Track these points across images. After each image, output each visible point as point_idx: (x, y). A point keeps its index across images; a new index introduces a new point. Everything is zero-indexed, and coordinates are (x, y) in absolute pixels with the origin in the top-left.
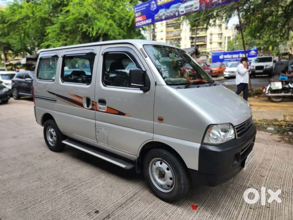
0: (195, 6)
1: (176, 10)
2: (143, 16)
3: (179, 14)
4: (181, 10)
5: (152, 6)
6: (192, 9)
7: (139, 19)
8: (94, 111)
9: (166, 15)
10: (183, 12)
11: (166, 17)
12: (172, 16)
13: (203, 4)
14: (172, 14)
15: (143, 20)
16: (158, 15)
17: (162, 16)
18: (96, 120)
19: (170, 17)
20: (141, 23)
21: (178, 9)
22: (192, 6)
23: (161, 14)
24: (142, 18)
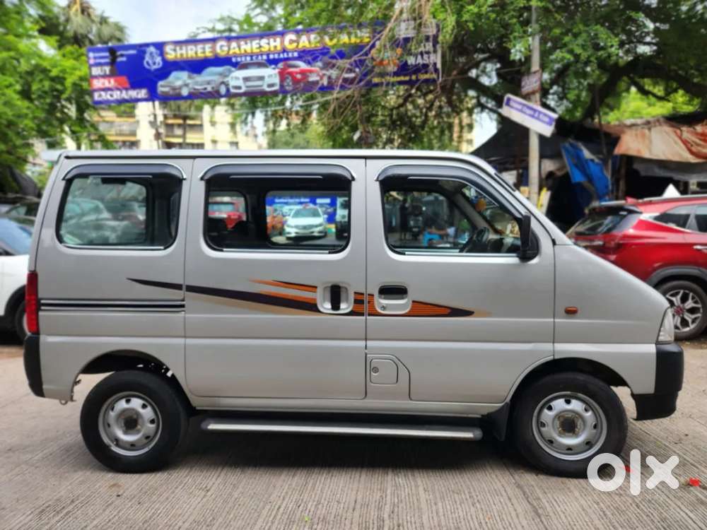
0: (268, 81)
1: (221, 80)
2: (119, 78)
3: (228, 90)
4: (232, 83)
5: (147, 58)
6: (261, 86)
7: (104, 84)
8: (364, 318)
9: (191, 86)
10: (239, 88)
11: (192, 91)
12: (209, 92)
13: (288, 81)
14: (209, 88)
15: (118, 89)
16: (170, 82)
17: (180, 88)
18: (366, 340)
19: (202, 93)
20: (111, 96)
21: (226, 80)
22: (262, 78)
23: (178, 83)
24: (116, 81)
